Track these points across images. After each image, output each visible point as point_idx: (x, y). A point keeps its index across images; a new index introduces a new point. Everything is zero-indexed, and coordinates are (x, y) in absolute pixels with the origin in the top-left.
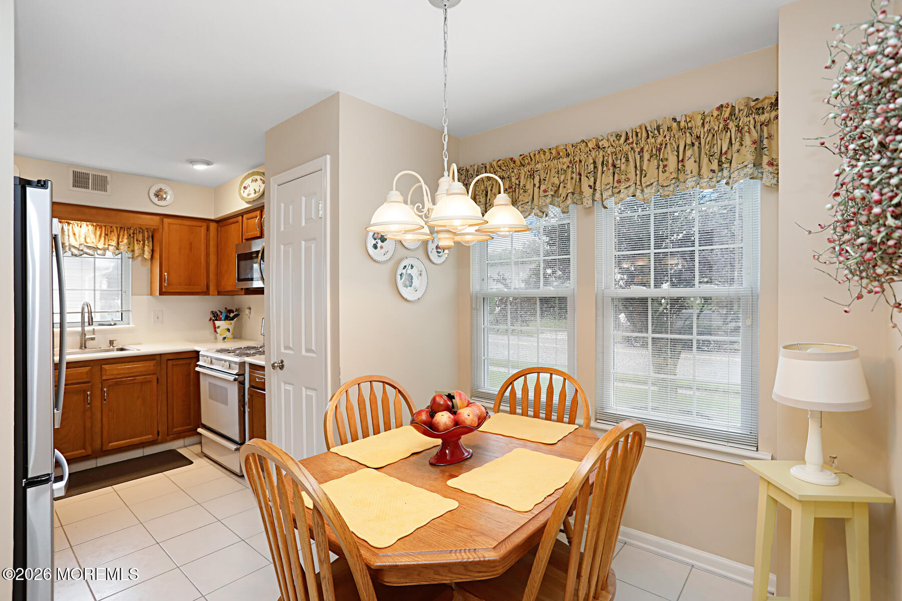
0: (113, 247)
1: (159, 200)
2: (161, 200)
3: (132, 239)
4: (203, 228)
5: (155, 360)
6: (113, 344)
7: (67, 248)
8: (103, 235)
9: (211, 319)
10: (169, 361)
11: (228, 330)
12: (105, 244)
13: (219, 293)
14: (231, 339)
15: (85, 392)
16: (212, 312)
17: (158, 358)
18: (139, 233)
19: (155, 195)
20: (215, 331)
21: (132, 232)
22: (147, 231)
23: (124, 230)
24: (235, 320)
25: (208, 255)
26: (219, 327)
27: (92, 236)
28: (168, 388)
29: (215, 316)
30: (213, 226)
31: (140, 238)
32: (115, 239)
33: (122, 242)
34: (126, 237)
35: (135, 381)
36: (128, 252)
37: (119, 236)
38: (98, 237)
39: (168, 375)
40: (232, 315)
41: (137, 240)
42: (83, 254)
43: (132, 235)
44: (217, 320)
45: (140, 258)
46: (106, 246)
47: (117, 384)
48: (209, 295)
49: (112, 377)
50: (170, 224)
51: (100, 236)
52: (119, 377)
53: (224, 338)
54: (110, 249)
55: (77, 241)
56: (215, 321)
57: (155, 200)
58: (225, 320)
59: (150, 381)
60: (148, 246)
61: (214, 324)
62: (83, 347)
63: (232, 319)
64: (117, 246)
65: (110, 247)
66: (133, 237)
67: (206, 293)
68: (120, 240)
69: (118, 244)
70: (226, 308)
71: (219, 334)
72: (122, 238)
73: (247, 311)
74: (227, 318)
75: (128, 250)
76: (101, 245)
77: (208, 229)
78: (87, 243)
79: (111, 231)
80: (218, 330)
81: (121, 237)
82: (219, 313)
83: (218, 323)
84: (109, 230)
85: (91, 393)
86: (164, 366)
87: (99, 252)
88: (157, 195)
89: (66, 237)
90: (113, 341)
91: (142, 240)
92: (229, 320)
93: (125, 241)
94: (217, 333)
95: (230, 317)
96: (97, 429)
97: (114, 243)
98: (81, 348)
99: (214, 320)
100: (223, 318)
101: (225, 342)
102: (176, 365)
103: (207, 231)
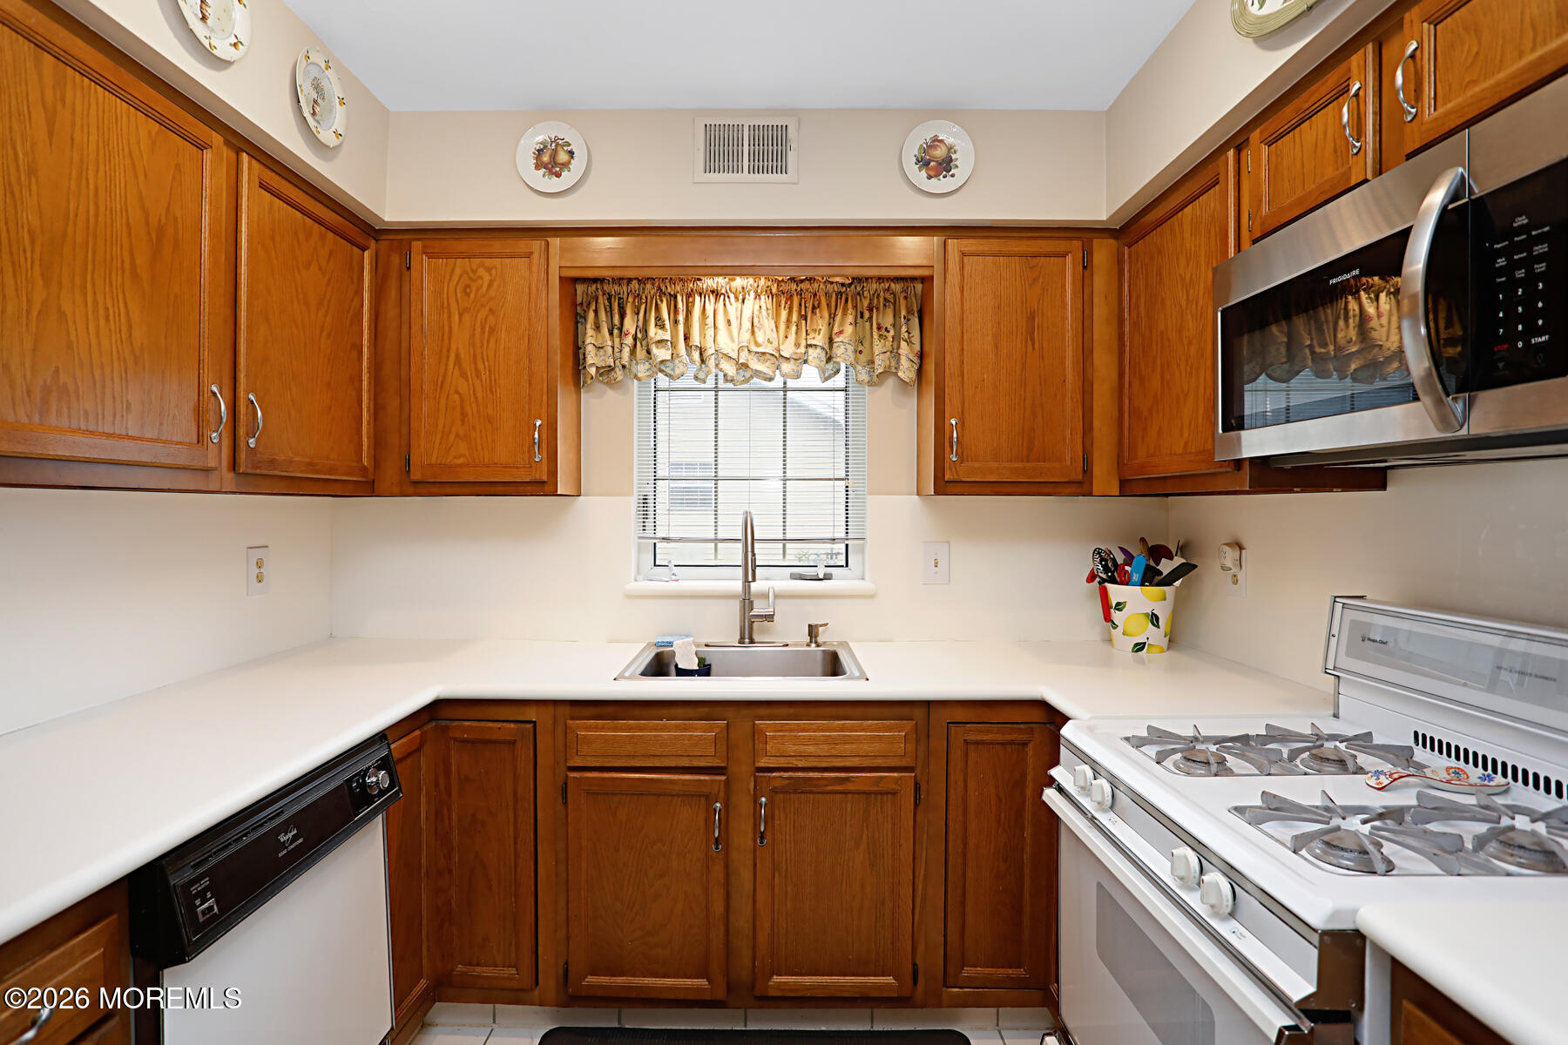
0: (819, 350)
1: (929, 177)
2: (937, 176)
3: (868, 324)
4: (1069, 258)
5: (911, 719)
6: (816, 637)
7: (711, 363)
8: (795, 317)
9: (1091, 578)
10: (953, 728)
11: (1154, 619)
12: (797, 345)
13: (1127, 488)
14: (1162, 651)
15: (709, 799)
16: (1097, 552)
17: (919, 713)
18: (885, 305)
19: (918, 161)
20: (1108, 618)
21: (866, 303)
22: (906, 298)
23: (846, 301)
24: (1177, 583)
25: (1086, 353)
26: (1120, 606)
27: (769, 324)
28: (951, 824)
29: (1110, 571)
30: (1103, 253)
31: (888, 320)
32: (823, 327)
33: (841, 332)
34: (850, 318)
35: (851, 787)
36: (859, 368)
37: (832, 317)
38: (782, 327)
39: (952, 778)
40: (1166, 567)
41: (879, 328)
42: (752, 377)
43: (867, 314)
44: (1113, 581)
45: (891, 381)
46: (802, 350)
47: (796, 788)
48: (1090, 494)
49: (782, 762)
50: (964, 254)
51: (789, 321)
52: (801, 764)
53: (1139, 647)
54: (810, 358)
55: (733, 341)
56: (1107, 584)
57: (920, 177)
58: (1142, 584)
59: (894, 793)
60: (909, 342)
61: (1104, 595)
62: (747, 640)
63: (1167, 581)
64: (826, 347)
65: (811, 351)
66: (870, 318)
67: (1080, 486)
68: (836, 329)
69: (831, 341)
70: (1143, 540)
71: (1119, 630)
72: (842, 324)
73: (1230, 556)
74: (1150, 577)
75: (856, 359)
76: (788, 349)
77: (1086, 266)
78: (757, 345)
79: (814, 308)
80: (1116, 615)
81: (838, 318)
82: (1120, 559)
83: (1116, 592)
84: (810, 306)
85: (726, 805)
86: (938, 744)
87: (787, 367)
88: (923, 162)
89: (710, 332)
90: (817, 626)
91: (894, 326)
92: (1158, 584)
93: (849, 329)
94: (1115, 626)
95: (1160, 573)
96: (742, 922)
97: (820, 340)
98: (741, 641)
99: (1103, 581)
100: (1136, 577)
101: (1142, 661)
102: (977, 743)
103: (1085, 268)
